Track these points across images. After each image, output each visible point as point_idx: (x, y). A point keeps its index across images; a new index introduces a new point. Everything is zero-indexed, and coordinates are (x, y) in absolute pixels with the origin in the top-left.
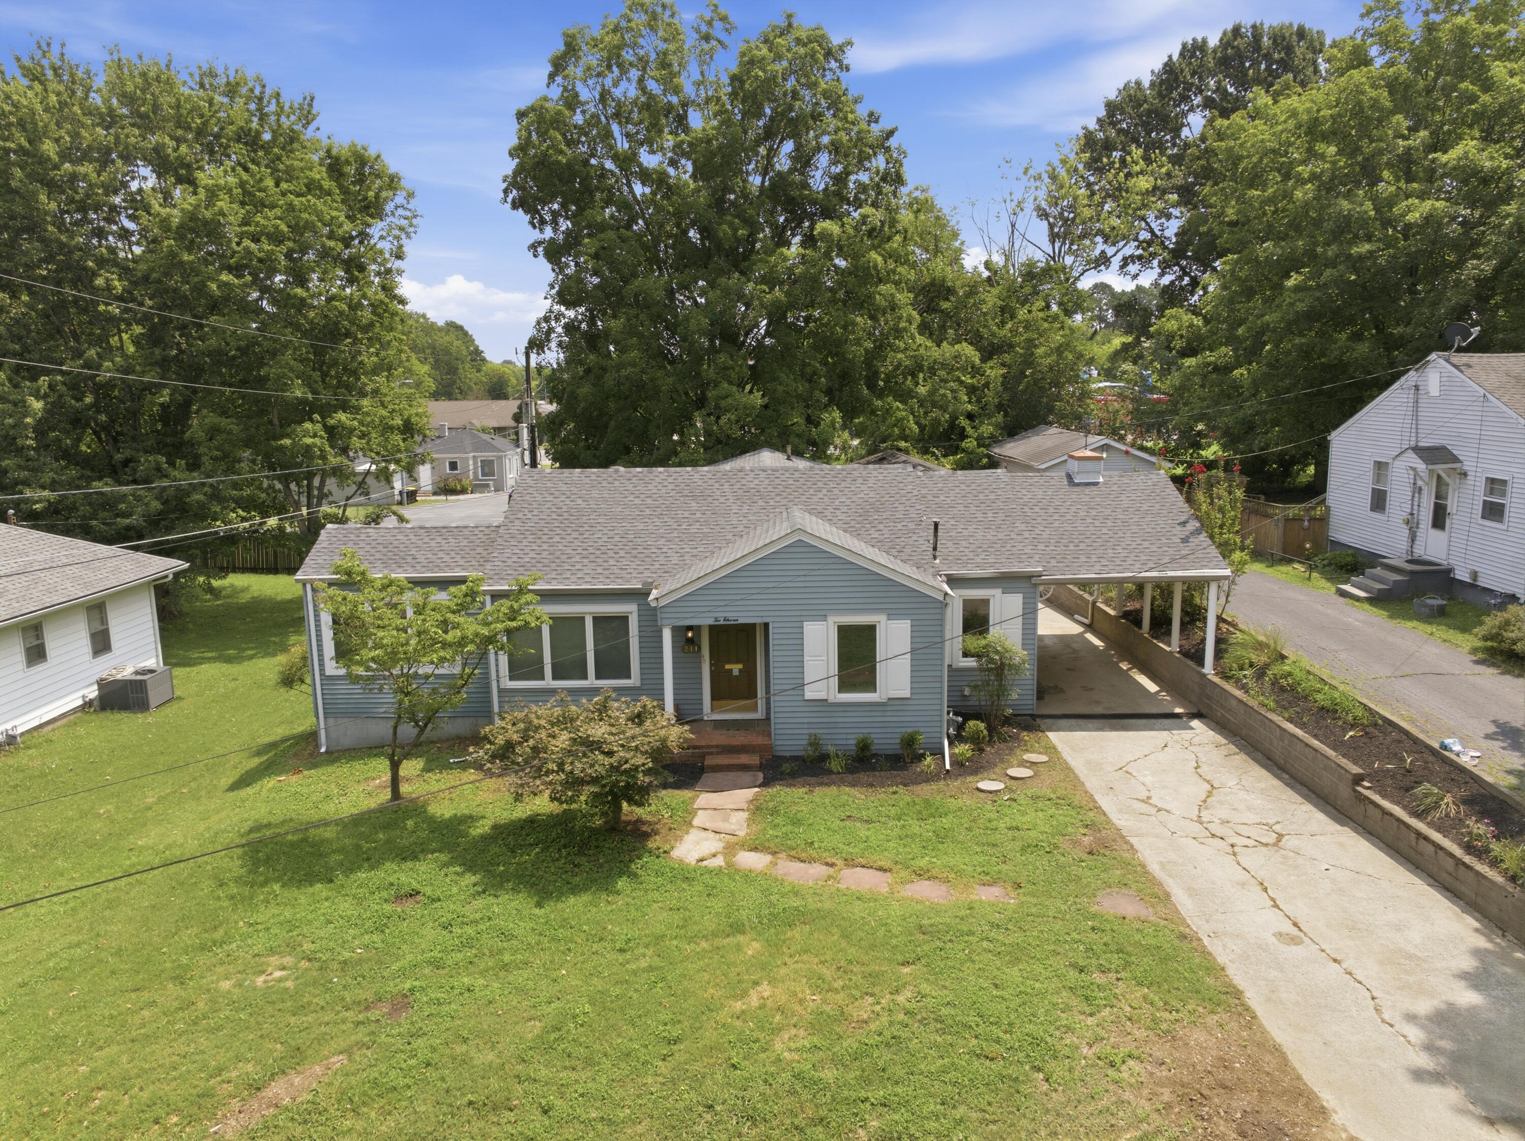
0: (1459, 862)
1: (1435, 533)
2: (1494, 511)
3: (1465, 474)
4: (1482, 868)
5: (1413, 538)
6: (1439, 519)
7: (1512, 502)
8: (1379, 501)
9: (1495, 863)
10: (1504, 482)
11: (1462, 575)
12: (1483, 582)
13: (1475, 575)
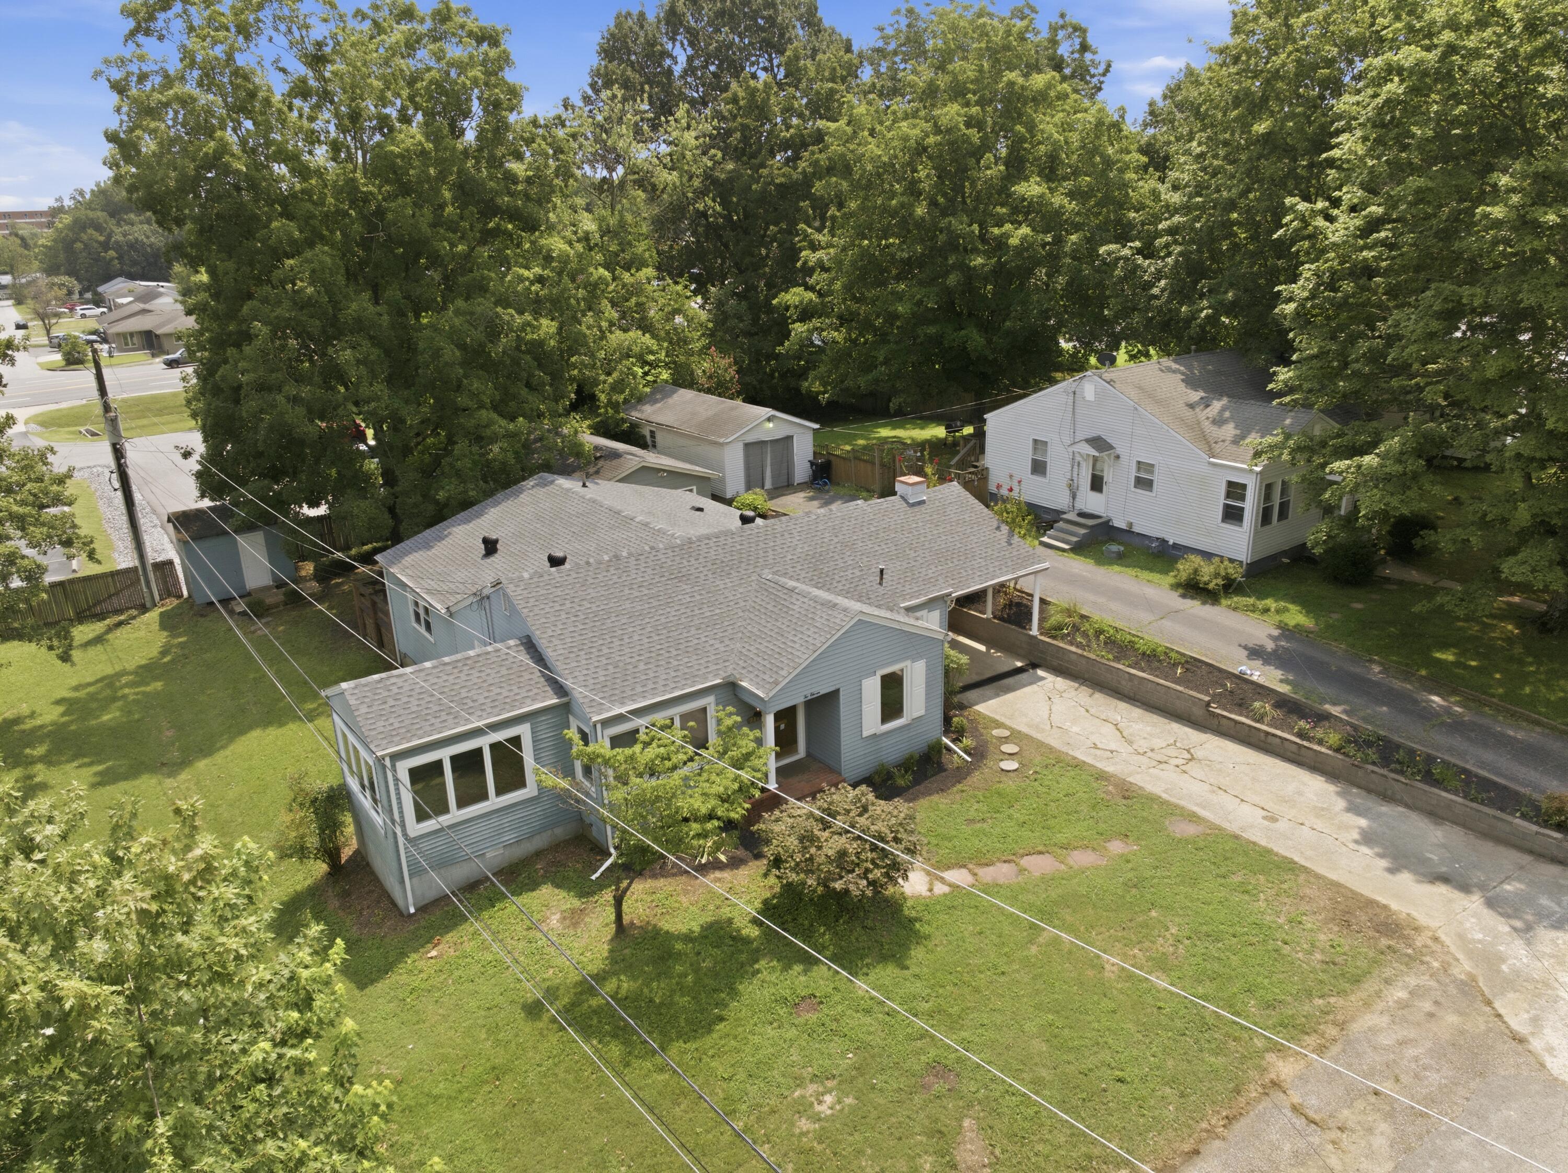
0: (1300, 746)
1: (1095, 495)
2: (1144, 483)
3: (1118, 457)
4: (1316, 747)
5: (1074, 497)
6: (1097, 484)
7: (1158, 478)
8: (1039, 468)
9: (1320, 742)
10: (1152, 466)
11: (1119, 523)
12: (1136, 529)
13: (1131, 525)
